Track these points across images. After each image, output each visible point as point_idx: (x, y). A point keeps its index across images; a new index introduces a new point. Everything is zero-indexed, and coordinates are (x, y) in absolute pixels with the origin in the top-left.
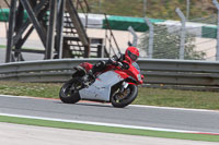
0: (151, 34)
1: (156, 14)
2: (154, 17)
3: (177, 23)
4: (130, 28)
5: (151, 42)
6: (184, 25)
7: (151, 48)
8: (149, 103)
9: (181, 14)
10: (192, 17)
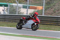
0: (9, 7)
1: (10, 2)
2: (10, 3)
3: (16, 4)
4: (3, 6)
5: (9, 9)
6: (18, 5)
7: (9, 11)
8: (8, 26)
9: (17, 2)
10: (20, 3)
